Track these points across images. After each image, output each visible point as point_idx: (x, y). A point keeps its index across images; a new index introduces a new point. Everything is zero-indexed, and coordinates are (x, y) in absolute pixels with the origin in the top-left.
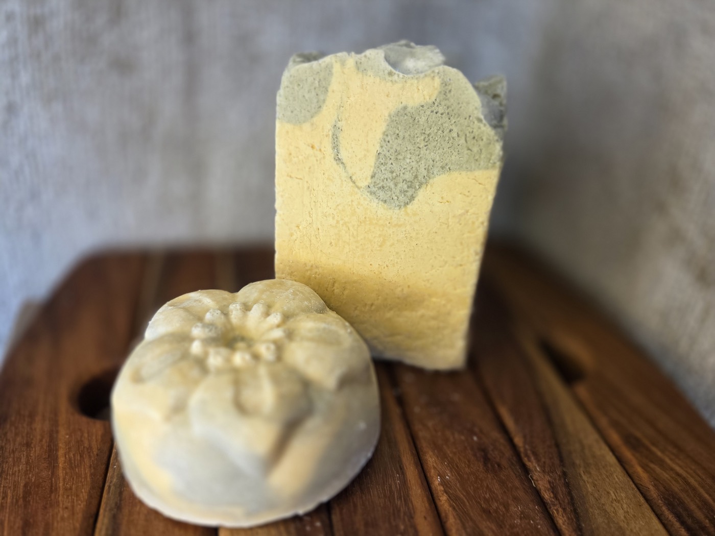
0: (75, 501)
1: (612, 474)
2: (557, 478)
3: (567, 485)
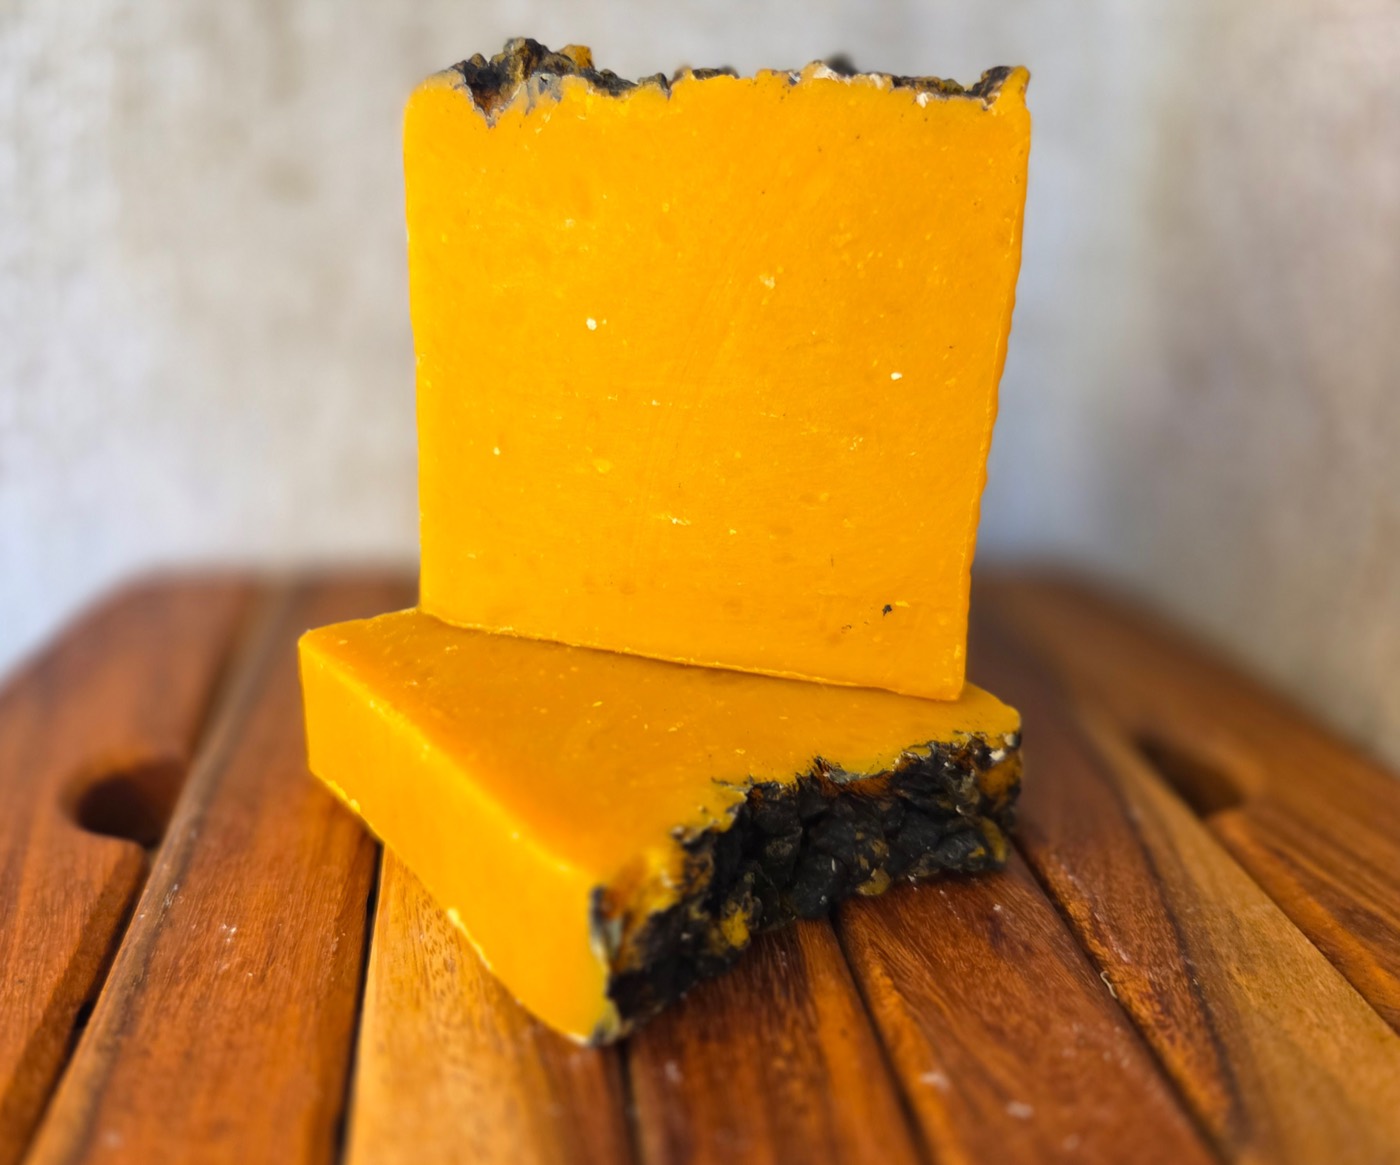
0: (42, 970)
1: (1309, 978)
2: (1172, 977)
3: (1196, 991)
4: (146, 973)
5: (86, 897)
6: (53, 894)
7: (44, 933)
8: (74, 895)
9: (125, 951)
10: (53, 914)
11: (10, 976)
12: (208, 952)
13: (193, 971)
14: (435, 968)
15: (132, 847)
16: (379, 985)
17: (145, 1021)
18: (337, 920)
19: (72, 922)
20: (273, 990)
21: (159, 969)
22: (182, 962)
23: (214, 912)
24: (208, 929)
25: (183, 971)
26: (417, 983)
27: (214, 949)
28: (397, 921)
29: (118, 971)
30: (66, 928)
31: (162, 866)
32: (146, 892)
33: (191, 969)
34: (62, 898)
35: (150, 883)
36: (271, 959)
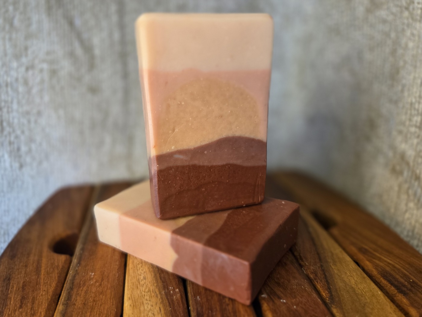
0: (49, 288)
1: (348, 265)
2: (317, 268)
3: (323, 270)
4: (73, 286)
5: (58, 269)
6: (50, 269)
7: (48, 279)
8: (55, 269)
9: (67, 281)
10: (50, 274)
11: (42, 290)
12: (87, 279)
13: (84, 284)
14: (141, 279)
15: (68, 256)
16: (128, 284)
17: (74, 297)
18: (117, 269)
19: (55, 275)
20: (103, 287)
21: (76, 285)
22: (81, 282)
23: (88, 270)
24: (87, 274)
25: (82, 284)
26: (137, 283)
27: (89, 279)
28: (132, 268)
29: (66, 286)
30: (54, 277)
31: (75, 260)
32: (71, 267)
33: (83, 284)
34: (52, 270)
35: (72, 264)
36: (102, 280)
